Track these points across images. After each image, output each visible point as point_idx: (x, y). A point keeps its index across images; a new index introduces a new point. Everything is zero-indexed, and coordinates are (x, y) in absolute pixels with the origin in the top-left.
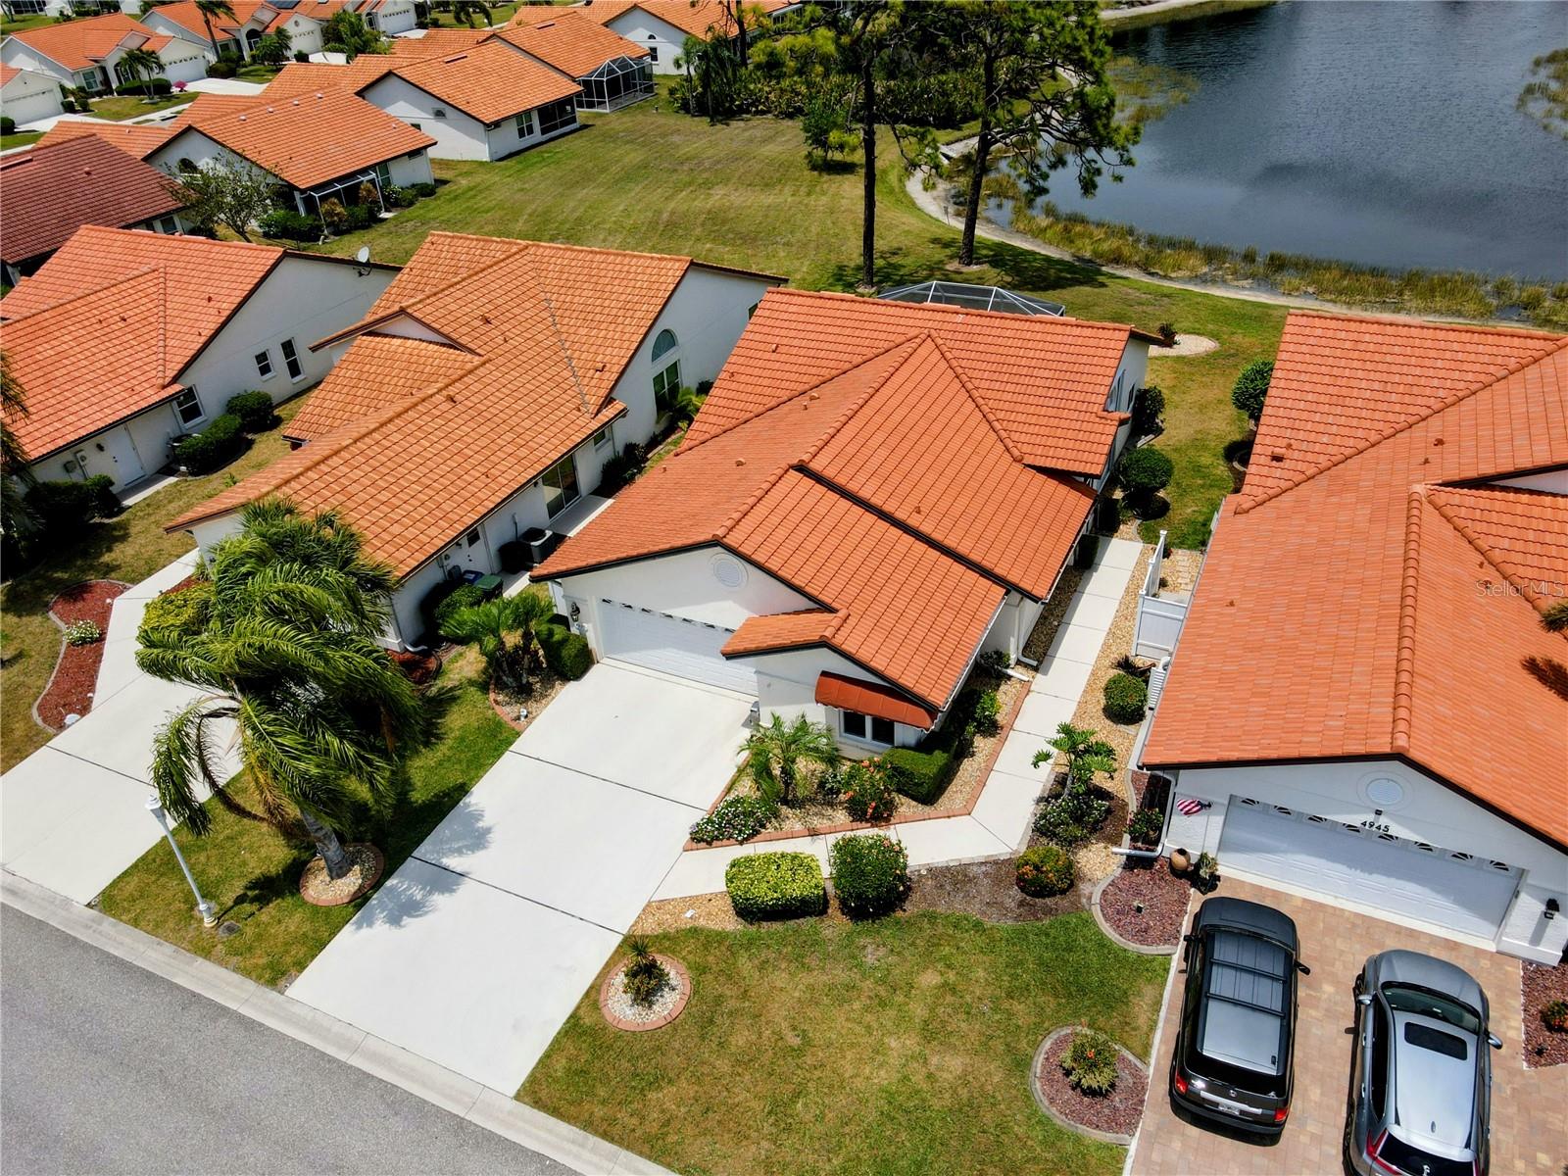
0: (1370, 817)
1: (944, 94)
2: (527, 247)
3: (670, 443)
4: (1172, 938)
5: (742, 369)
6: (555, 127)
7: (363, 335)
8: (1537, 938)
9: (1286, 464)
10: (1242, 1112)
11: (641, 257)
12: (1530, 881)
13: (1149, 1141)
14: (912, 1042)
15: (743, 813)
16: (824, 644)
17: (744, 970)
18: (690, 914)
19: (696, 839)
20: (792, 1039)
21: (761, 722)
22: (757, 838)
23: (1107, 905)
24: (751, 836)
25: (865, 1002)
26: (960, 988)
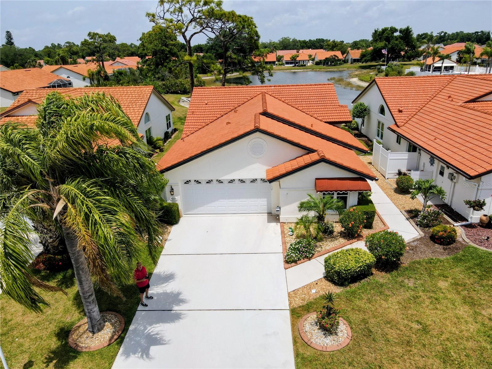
5: (196, 111)
7: (5, 117)
9: (404, 113)
15: (306, 245)
16: (323, 160)
17: (363, 305)
18: (314, 291)
19: (290, 261)
20: (415, 326)
21: (280, 216)
22: (314, 256)
23: (475, 241)
24: (313, 254)
25: (429, 301)
26: (460, 283)
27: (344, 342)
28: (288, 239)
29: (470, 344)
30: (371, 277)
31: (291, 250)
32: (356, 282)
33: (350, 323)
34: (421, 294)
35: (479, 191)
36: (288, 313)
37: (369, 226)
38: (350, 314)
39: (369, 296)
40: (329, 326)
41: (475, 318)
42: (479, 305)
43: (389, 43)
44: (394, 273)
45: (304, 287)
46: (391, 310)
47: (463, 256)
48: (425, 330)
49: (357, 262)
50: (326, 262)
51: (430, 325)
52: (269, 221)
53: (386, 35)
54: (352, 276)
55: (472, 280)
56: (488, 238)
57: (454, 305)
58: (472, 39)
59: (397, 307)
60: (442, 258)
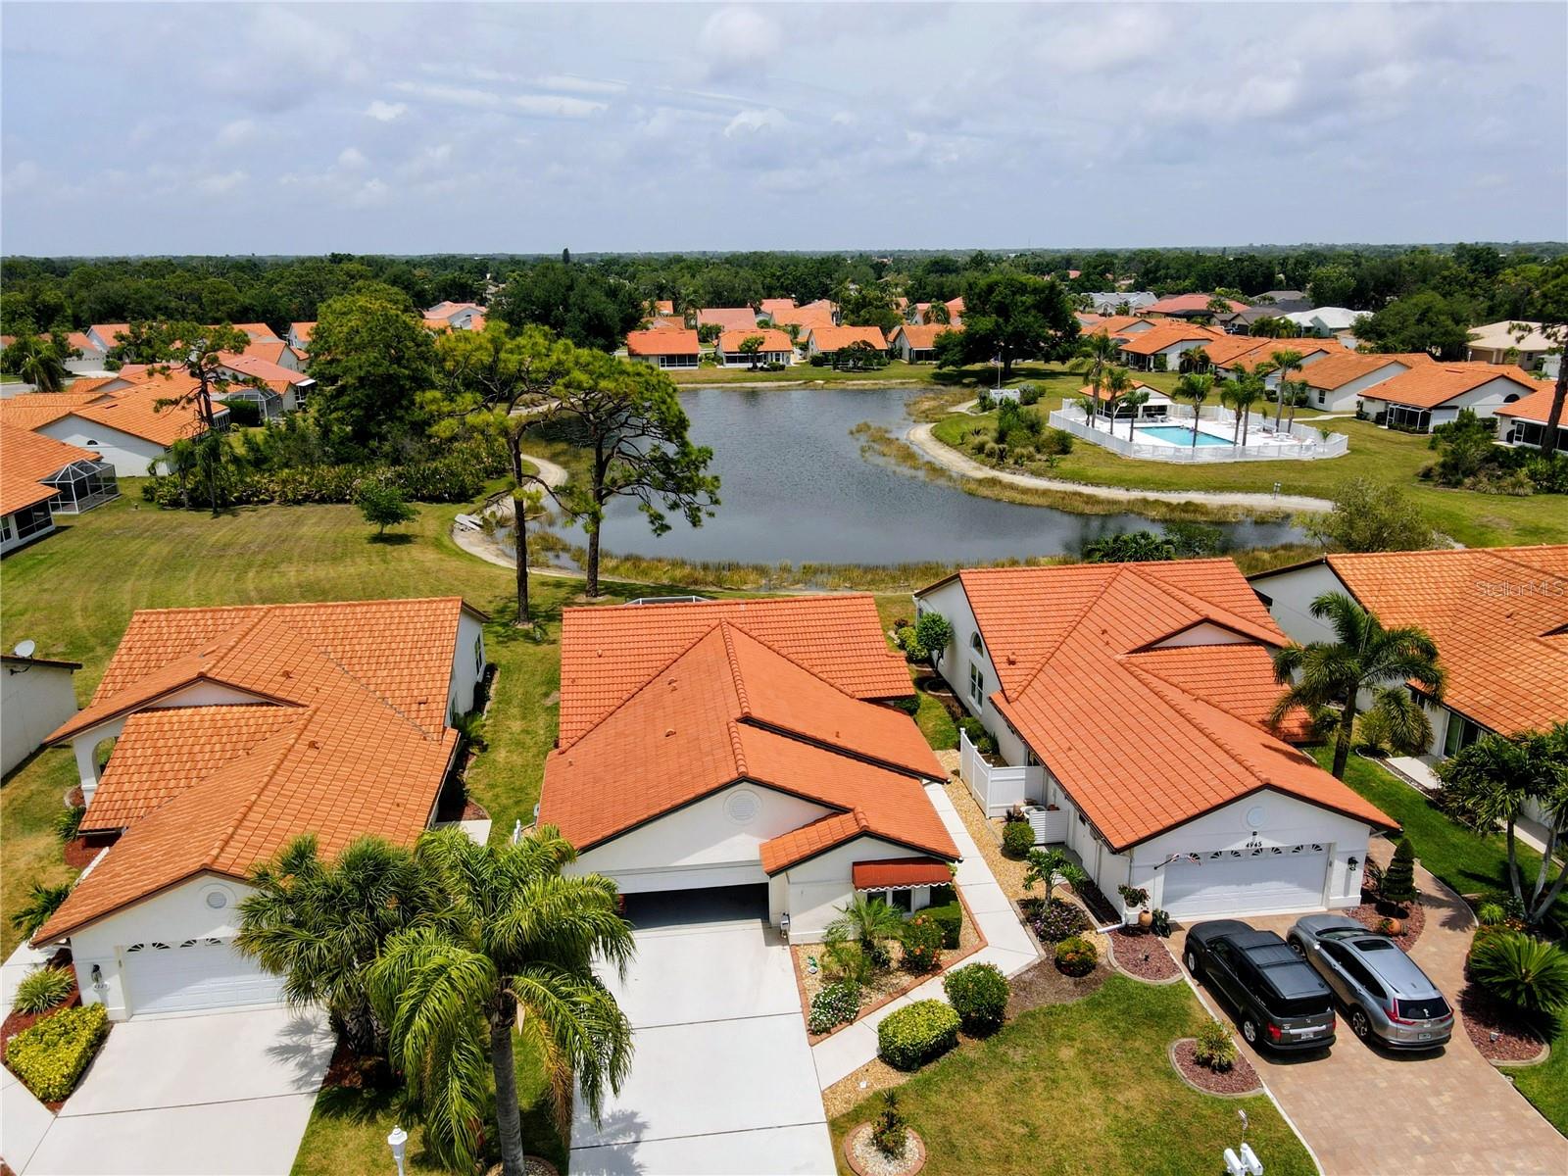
0: (1250, 840)
1: (452, 474)
2: (269, 610)
3: (472, 768)
4: (1175, 969)
5: (580, 675)
6: (31, 531)
7: (136, 713)
8: (1346, 892)
9: (1019, 665)
10: (1316, 1033)
11: (408, 603)
12: (1338, 849)
13: (1272, 1084)
14: (1096, 1092)
15: (844, 996)
16: (866, 833)
17: (942, 1103)
18: (863, 1085)
19: (818, 1030)
20: (1020, 1130)
21: (790, 934)
22: (859, 1016)
23: (1125, 965)
24: (857, 1012)
25: (1042, 1084)
26: (1091, 1049)
27: (915, 1167)
28: (808, 982)
29: (1092, 1151)
30: (955, 1051)
31: (819, 1007)
32: (931, 1062)
33: (923, 1134)
34: (1032, 1073)
35: (1134, 871)
36: (825, 1129)
37: (953, 944)
38: (922, 1121)
39: (952, 1085)
40: (891, 1144)
41: (1106, 1109)
42: (1115, 1086)
43: (1007, 321)
44: (993, 1039)
45: (846, 1079)
46: (986, 1107)
47: (1104, 996)
48: (1033, 1135)
49: (931, 1028)
50: (880, 1031)
51: (1040, 1126)
52: (768, 943)
53: (999, 298)
54: (925, 1053)
55: (1110, 1043)
56: (1147, 957)
57: (1078, 1088)
58: (1230, 279)
59: (994, 1101)
60: (1070, 1003)
